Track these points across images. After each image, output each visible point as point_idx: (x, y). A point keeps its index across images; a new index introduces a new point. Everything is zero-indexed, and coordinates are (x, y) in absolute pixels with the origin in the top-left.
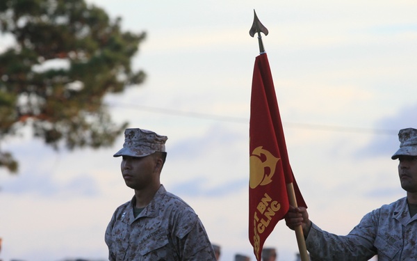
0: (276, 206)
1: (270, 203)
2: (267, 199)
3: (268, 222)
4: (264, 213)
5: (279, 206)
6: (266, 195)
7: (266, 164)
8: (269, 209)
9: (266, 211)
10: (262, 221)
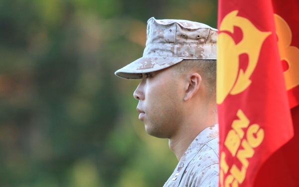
0: (255, 135)
1: (245, 130)
2: (242, 121)
3: (244, 171)
4: (237, 153)
5: (261, 135)
6: (240, 113)
7: (242, 48)
8: (244, 144)
9: (241, 148)
10: (234, 169)
